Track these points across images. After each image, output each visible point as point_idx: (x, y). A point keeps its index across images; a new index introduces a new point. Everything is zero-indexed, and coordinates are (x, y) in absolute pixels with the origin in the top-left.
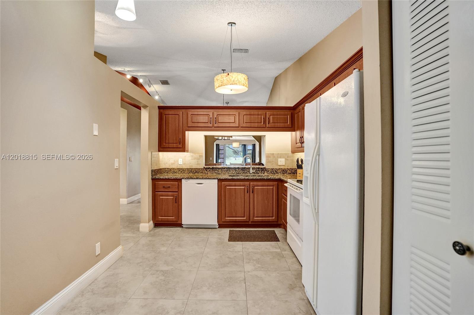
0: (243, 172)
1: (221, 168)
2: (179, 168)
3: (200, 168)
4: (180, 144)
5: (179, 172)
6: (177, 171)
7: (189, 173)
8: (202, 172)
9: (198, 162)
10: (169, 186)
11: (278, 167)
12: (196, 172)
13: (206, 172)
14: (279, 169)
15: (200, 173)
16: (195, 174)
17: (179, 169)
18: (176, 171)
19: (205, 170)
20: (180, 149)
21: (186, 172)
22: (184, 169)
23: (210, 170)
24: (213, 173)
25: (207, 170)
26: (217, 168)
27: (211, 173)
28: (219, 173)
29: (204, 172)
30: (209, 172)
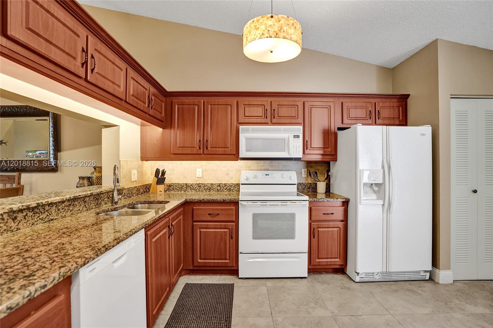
0: (96, 204)
1: (56, 203)
11: (133, 186)
23: (27, 215)
24: (35, 221)
25: (16, 218)
26: (50, 202)
27: (30, 224)
28: (52, 218)
29: (5, 228)
30: (24, 221)
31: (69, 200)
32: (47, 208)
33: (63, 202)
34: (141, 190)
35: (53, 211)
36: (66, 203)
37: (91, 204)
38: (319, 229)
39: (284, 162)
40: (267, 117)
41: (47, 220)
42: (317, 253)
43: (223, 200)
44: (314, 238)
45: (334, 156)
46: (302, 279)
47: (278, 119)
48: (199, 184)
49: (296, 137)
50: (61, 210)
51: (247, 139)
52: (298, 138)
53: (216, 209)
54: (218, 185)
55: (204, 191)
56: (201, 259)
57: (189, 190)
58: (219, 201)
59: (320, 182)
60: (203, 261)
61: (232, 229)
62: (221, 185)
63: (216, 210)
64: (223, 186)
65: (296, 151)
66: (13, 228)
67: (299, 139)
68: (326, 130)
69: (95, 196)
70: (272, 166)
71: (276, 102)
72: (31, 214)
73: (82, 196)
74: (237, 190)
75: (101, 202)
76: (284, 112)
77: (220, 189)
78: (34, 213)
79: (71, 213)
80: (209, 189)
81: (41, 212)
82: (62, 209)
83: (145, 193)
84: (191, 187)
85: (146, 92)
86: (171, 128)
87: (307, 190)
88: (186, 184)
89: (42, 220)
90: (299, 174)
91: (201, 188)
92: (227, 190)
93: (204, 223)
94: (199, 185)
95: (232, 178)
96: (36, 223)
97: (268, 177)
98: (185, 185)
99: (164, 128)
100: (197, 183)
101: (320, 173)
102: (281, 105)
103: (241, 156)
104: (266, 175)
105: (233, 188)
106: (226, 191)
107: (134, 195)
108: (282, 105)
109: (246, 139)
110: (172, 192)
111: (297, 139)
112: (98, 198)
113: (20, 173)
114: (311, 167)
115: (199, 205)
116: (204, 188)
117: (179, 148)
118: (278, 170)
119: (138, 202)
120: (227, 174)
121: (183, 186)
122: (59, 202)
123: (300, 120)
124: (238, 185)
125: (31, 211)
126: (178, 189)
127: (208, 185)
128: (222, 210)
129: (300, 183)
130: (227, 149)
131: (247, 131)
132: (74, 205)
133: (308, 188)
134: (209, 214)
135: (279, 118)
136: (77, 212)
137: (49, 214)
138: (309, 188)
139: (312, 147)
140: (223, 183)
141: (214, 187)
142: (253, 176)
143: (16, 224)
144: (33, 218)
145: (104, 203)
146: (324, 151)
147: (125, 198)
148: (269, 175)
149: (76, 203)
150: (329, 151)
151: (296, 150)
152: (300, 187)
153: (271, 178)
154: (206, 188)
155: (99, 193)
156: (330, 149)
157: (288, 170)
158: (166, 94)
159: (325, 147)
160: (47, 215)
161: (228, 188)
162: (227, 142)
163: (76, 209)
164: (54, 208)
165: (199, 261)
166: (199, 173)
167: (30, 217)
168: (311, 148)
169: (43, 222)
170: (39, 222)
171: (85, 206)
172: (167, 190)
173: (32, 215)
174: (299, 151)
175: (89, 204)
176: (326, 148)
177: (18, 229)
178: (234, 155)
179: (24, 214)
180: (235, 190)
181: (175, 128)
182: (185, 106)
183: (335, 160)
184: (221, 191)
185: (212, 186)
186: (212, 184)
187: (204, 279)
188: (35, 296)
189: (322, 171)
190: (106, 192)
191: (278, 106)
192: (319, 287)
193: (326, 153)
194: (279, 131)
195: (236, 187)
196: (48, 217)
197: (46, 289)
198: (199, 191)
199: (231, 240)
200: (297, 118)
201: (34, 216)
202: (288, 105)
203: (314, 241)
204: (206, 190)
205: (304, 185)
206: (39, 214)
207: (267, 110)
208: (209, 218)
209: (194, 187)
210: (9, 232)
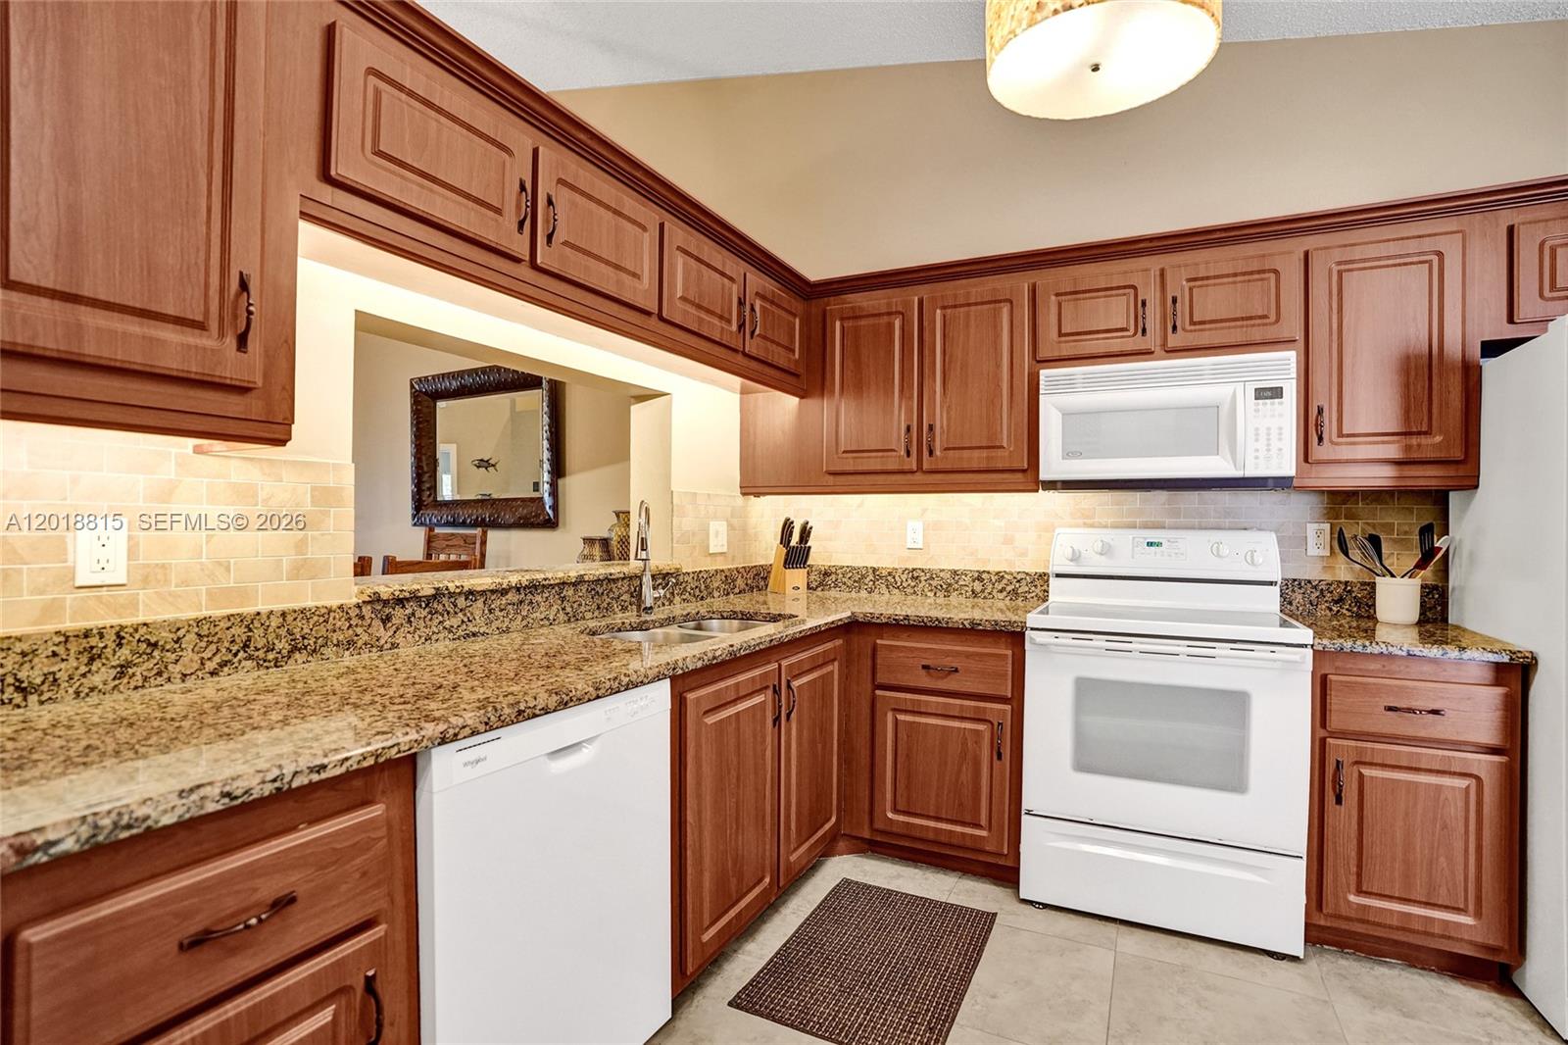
0: (594, 606)
1: (483, 593)
2: (87, 634)
3: (334, 603)
4: (242, 341)
5: (96, 680)
6: (62, 670)
7: (223, 664)
8: (351, 643)
9: (300, 547)
10: (270, 888)
11: (712, 567)
12: (291, 652)
13: (385, 635)
14: (716, 571)
15: (328, 652)
16: (290, 666)
17: (89, 646)
18: (33, 674)
19: (377, 623)
20: (233, 405)
21: (189, 659)
22: (165, 636)
23: (413, 614)
24: (434, 633)
25: (388, 618)
26: (466, 589)
27: (420, 637)
28: (475, 629)
29: (365, 637)
30: (407, 628)
31: (518, 589)
32: (461, 602)
33: (504, 592)
34: (740, 582)
35: (478, 613)
36: (512, 597)
37: (580, 605)
38: (1362, 771)
39: (1227, 497)
40: (1144, 331)
41: (460, 633)
42: (1354, 869)
43: (972, 623)
44: (1339, 801)
45: (1464, 467)
46: (1278, 959)
47: (1191, 331)
48: (914, 570)
49: (1269, 394)
50: (497, 613)
51: (1067, 415)
52: (1276, 400)
53: (947, 653)
54: (976, 575)
55: (929, 594)
56: (896, 810)
57: (884, 589)
58: (956, 626)
59: (1393, 576)
60: (902, 818)
61: (999, 724)
62: (984, 576)
63: (948, 656)
64: (994, 581)
65: (1268, 450)
66: (382, 642)
67: (1281, 404)
68: (1418, 357)
69: (593, 586)
70: (1176, 513)
71: (1183, 268)
72: (424, 613)
73: (552, 582)
74: (1041, 594)
75: (608, 604)
76: (1214, 302)
77: (983, 591)
78: (430, 613)
79: (525, 623)
80: (944, 587)
81: (448, 613)
82: (501, 610)
83: (752, 591)
84: (889, 578)
85: (730, 289)
86: (822, 395)
87: (1331, 610)
88: (874, 570)
89: (450, 631)
90: (1291, 544)
91: (921, 585)
92: (1005, 593)
93: (909, 696)
94: (914, 575)
95: (1024, 554)
96: (435, 637)
97: (1155, 553)
98: (871, 571)
99: (802, 394)
100: (908, 567)
101: (1395, 541)
102: (1202, 279)
103: (1043, 476)
104: (1150, 544)
105: (1027, 589)
106: (1001, 596)
107: (716, 594)
108: (1208, 278)
109: (1063, 415)
110: (833, 593)
111: (1272, 404)
112: (600, 592)
113: (485, 529)
114: (1350, 516)
115: (893, 636)
116: (930, 585)
117: (845, 455)
118: (1201, 528)
119: (714, 613)
120: (1008, 541)
121: (864, 577)
122: (493, 592)
123: (1293, 327)
124: (1043, 577)
125: (423, 605)
126: (849, 583)
127: (942, 574)
128: (968, 655)
129: (1295, 580)
130: (1000, 452)
131: (1070, 385)
132: (531, 603)
133: (1336, 602)
134: (925, 667)
135: (1198, 327)
136: (542, 623)
137: (466, 620)
138: (1340, 600)
139: (1344, 432)
140: (993, 568)
141: (961, 583)
142: (1098, 546)
143: (390, 633)
144: (428, 623)
145: (620, 607)
146: (1408, 448)
147: (684, 600)
148: (1159, 544)
149: (539, 598)
150: (1433, 445)
151: (1268, 445)
152: (1298, 598)
153: (1170, 556)
154: (934, 583)
155: (601, 577)
156: (1438, 439)
157: (1245, 529)
158: (809, 290)
159: (1415, 430)
160: (463, 622)
161: (1009, 588)
162: (999, 430)
163: (538, 614)
164: (480, 603)
165: (890, 815)
166: (915, 535)
167: (422, 621)
168: (1340, 435)
169: (451, 636)
170: (441, 636)
171: (563, 609)
172: (817, 587)
173: (425, 617)
174: (1280, 450)
175: (575, 606)
176: (1419, 433)
177: (394, 646)
178: (1024, 471)
179: (409, 611)
180: (1034, 594)
181: (834, 392)
182: (863, 322)
183: (1471, 483)
184: (985, 598)
185: (957, 578)
186: (955, 572)
187: (902, 876)
188: (295, 785)
189: (1406, 533)
190: (622, 575)
191: (1192, 284)
192: (1351, 1012)
193: (1415, 455)
194: (1196, 377)
195: (1036, 586)
196: (464, 627)
197: (324, 776)
198: (915, 592)
199: (996, 762)
200: (1273, 318)
201: (431, 620)
202: (1235, 275)
203: (1343, 818)
204: (935, 590)
205: (1315, 587)
206: (443, 616)
207: (1144, 303)
208: (926, 682)
209: (897, 578)
210: (374, 650)
